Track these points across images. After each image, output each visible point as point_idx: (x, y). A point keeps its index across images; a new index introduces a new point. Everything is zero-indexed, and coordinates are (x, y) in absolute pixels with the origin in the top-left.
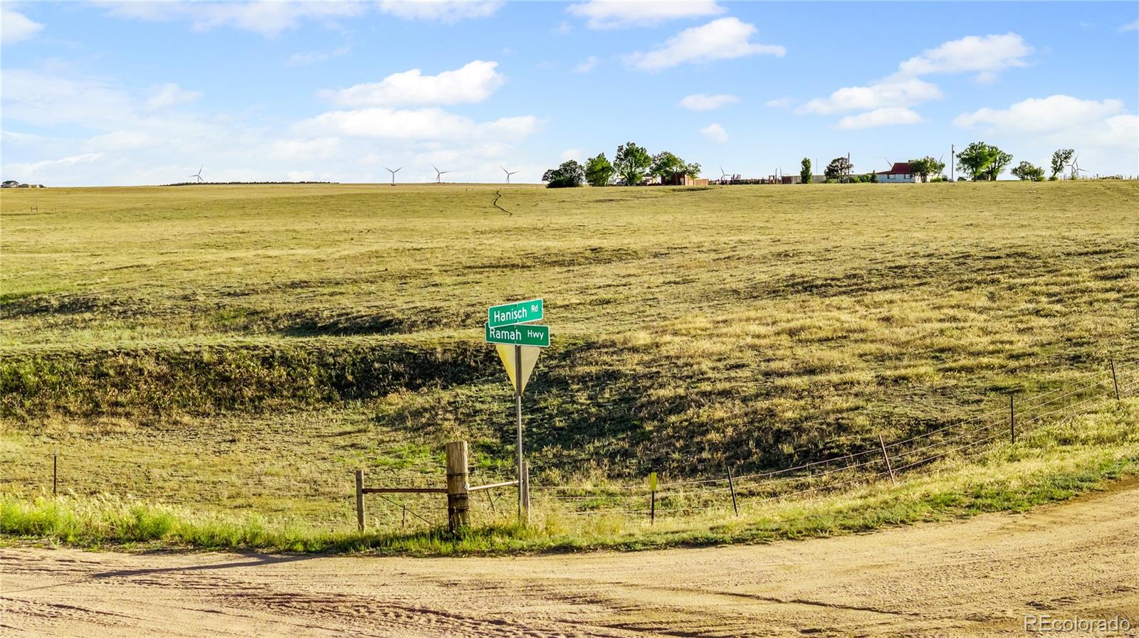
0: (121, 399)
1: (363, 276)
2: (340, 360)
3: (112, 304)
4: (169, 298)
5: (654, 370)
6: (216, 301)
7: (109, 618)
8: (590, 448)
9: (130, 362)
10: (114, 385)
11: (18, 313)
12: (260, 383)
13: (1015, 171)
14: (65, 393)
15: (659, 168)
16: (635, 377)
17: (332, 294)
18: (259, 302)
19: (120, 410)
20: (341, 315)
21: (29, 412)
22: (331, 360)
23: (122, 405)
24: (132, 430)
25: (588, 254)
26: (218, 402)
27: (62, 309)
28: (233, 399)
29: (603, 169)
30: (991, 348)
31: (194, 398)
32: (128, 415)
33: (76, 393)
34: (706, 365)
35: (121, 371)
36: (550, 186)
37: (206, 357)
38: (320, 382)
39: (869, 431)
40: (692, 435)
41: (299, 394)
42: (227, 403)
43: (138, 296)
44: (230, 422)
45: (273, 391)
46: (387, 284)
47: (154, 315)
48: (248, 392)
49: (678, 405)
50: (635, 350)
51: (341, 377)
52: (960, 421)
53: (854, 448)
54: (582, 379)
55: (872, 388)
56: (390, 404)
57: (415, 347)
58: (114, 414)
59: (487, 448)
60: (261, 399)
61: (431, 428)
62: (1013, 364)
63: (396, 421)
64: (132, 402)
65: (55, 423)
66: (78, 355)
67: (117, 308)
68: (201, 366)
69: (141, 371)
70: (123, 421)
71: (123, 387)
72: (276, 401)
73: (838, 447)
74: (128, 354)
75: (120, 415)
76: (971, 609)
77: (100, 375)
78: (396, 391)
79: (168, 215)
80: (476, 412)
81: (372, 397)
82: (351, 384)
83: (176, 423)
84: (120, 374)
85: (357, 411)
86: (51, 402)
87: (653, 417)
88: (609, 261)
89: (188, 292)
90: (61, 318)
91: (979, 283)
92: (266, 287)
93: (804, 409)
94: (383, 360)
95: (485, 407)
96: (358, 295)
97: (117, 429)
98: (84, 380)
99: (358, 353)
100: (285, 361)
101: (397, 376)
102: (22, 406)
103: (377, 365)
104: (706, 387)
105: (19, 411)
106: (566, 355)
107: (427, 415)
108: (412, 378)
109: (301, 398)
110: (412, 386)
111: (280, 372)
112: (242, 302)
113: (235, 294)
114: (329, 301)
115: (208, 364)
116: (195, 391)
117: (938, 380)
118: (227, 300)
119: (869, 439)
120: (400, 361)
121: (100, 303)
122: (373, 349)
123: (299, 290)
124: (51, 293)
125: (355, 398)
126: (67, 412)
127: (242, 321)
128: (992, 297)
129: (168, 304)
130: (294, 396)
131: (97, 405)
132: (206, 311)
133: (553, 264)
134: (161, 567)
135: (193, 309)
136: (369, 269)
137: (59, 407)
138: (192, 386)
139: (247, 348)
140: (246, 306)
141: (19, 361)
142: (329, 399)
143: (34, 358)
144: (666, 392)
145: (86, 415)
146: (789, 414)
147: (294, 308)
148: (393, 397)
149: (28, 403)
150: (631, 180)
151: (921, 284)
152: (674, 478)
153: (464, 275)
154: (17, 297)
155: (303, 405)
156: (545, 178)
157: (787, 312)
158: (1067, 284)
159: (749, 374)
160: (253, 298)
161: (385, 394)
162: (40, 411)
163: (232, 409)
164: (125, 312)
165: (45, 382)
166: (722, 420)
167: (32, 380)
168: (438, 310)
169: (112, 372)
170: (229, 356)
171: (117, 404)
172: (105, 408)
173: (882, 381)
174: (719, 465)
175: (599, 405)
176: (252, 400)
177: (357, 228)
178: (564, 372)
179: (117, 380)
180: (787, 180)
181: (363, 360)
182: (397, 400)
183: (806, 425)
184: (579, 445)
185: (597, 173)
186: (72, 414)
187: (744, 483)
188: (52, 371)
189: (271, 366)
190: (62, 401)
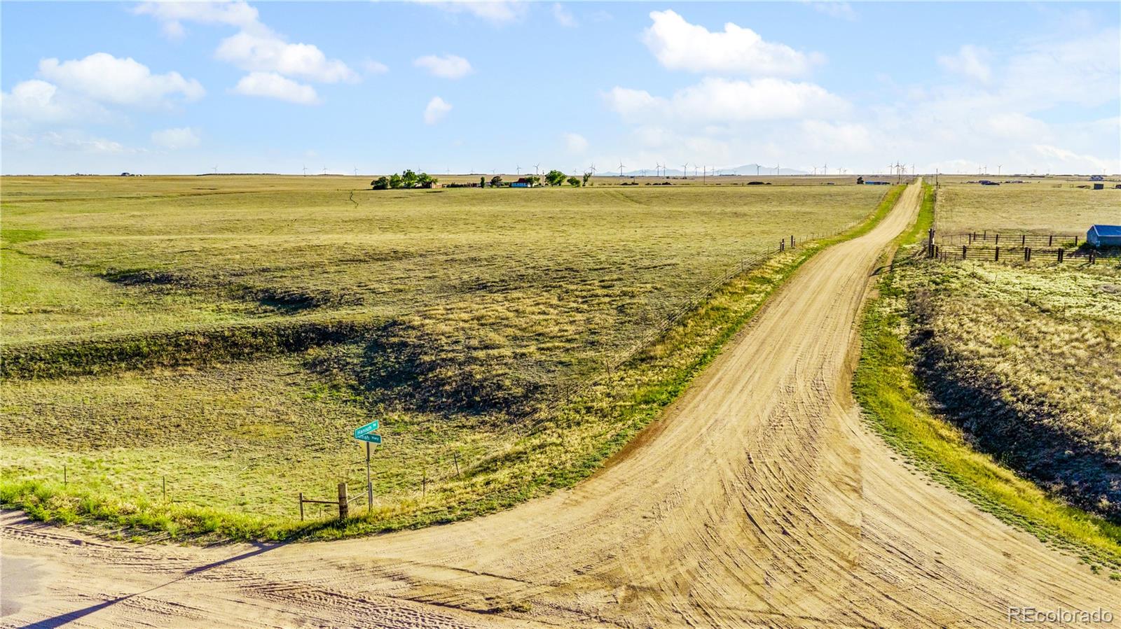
0: (188, 357)
1: (295, 265)
2: (287, 332)
3: (181, 279)
4: (207, 276)
5: (422, 342)
6: (229, 279)
7: (194, 613)
8: (396, 390)
9: (191, 338)
10: (185, 350)
11: (135, 282)
12: (251, 346)
13: (568, 181)
14: (162, 355)
15: (420, 180)
16: (414, 346)
17: (281, 277)
18: (249, 281)
19: (188, 363)
20: (285, 292)
21: (145, 366)
22: (283, 333)
23: (189, 360)
24: (194, 373)
25: (392, 254)
26: (233, 356)
27: (157, 281)
28: (240, 354)
29: (397, 181)
30: (559, 334)
31: (221, 355)
32: (191, 365)
33: (167, 355)
34: (444, 341)
35: (187, 342)
36: (375, 188)
37: (226, 333)
38: (279, 345)
39: (511, 389)
40: (439, 385)
41: (269, 350)
42: (237, 356)
43: (192, 274)
44: (238, 367)
45: (257, 350)
46: (305, 270)
47: (201, 287)
48: (246, 350)
49: (432, 366)
50: (413, 328)
51: (288, 341)
52: (547, 385)
53: (506, 400)
54: (392, 346)
55: (511, 361)
56: (310, 355)
57: (319, 325)
58: (185, 365)
59: (352, 387)
60: (252, 353)
61: (328, 373)
62: (568, 345)
63: (311, 366)
64: (193, 358)
65: (158, 371)
66: (167, 336)
67: (182, 282)
68: (225, 339)
69: (197, 342)
70: (189, 368)
71: (188, 351)
72: (259, 354)
73: (498, 398)
74: (190, 334)
75: (188, 365)
76: (553, 577)
77: (177, 345)
78: (312, 347)
79: (203, 203)
80: (348, 363)
81: (302, 351)
82: (291, 344)
83: (214, 368)
84: (186, 344)
85: (295, 359)
86: (156, 360)
87: (422, 373)
88: (401, 259)
89: (215, 273)
90: (156, 287)
91: (554, 287)
92: (251, 271)
93: (484, 372)
94: (306, 332)
95: (351, 361)
96: (293, 278)
97: (187, 373)
98: (170, 348)
99: (294, 328)
100: (262, 334)
101: (312, 339)
102: (142, 363)
103: (303, 334)
104: (443, 355)
105: (140, 366)
106: (385, 328)
107: (326, 364)
108: (319, 340)
109: (270, 352)
110: (319, 345)
111: (260, 340)
112: (240, 280)
113: (237, 275)
114: (280, 282)
115: (227, 337)
116: (222, 352)
117: (538, 356)
118: (233, 279)
119: (511, 394)
120: (313, 332)
121: (174, 278)
122: (301, 326)
123: (266, 273)
124: (151, 270)
125: (294, 351)
126: (163, 365)
127: (241, 292)
128: (560, 299)
129: (207, 280)
130: (267, 351)
131: (177, 361)
132: (224, 286)
133: (378, 260)
134: (217, 561)
135: (218, 284)
136: (297, 260)
137: (159, 363)
138: (220, 348)
139: (245, 328)
140: (242, 283)
141: (138, 340)
142: (282, 352)
143: (146, 338)
144: (427, 358)
145: (172, 366)
146: (478, 377)
147: (264, 286)
148: (310, 351)
149: (144, 362)
150: (408, 186)
151: (530, 287)
152: (431, 412)
153: (339, 265)
154: (134, 271)
155: (271, 356)
156: (372, 184)
157: (476, 304)
158: (589, 291)
159: (461, 348)
160: (246, 278)
161: (307, 349)
162: (150, 365)
163: (239, 359)
164: (186, 285)
165: (152, 351)
166: (450, 377)
167: (146, 350)
168: (328, 292)
169: (183, 344)
170: (237, 333)
171: (186, 360)
172: (181, 362)
173: (515, 356)
174: (450, 405)
175: (399, 363)
176: (248, 354)
177: (291, 218)
178: (384, 340)
179: (186, 347)
180: (474, 185)
181: (297, 331)
182: (313, 352)
183: (485, 384)
184: (391, 388)
185: (394, 183)
186: (165, 366)
187: (460, 419)
188: (155, 344)
189: (256, 338)
190: (160, 360)
